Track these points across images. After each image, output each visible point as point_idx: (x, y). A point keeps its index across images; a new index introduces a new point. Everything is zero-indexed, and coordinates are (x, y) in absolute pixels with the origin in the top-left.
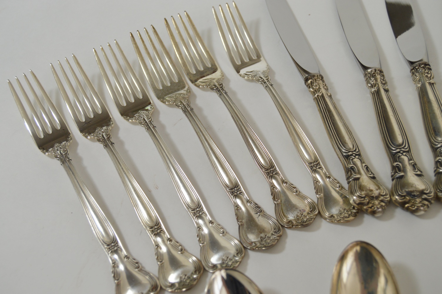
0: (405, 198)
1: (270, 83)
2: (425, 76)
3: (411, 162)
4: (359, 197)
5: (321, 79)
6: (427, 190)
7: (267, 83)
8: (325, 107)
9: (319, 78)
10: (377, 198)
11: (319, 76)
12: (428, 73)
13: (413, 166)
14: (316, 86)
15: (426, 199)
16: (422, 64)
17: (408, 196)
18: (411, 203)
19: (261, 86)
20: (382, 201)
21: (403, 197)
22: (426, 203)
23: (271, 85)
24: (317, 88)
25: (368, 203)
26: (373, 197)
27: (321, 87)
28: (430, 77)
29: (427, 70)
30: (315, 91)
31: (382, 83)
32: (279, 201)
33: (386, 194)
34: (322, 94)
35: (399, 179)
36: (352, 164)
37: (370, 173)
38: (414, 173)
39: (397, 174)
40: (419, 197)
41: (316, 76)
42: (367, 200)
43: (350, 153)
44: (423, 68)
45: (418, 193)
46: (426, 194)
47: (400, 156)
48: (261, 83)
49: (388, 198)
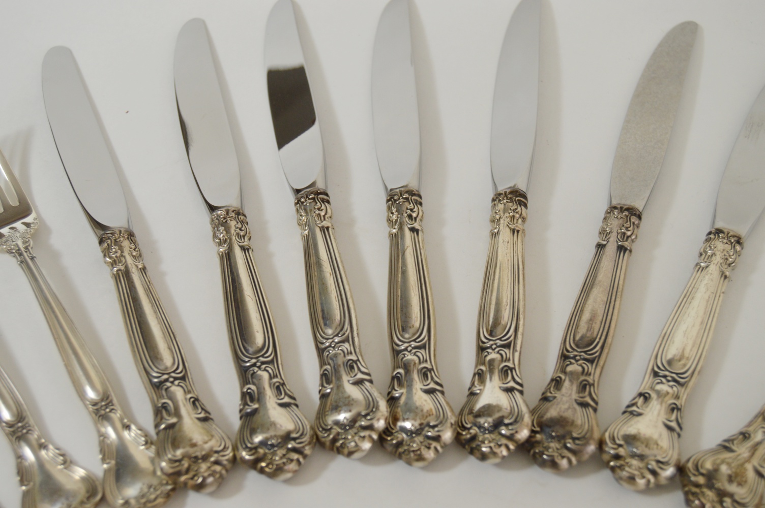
0: (256, 452)
1: (30, 254)
2: (315, 214)
3: (275, 380)
4: (172, 461)
5: (128, 238)
6: (297, 431)
7: (25, 254)
8: (129, 292)
9: (123, 237)
10: (205, 458)
11: (122, 232)
12: (319, 209)
13: (278, 388)
14: (116, 252)
15: (294, 450)
16: (312, 193)
17: (261, 448)
18: (268, 461)
19: (14, 260)
20: (217, 463)
21: (253, 451)
22: (295, 456)
23: (32, 258)
24: (118, 255)
25: (188, 471)
26: (196, 458)
27: (126, 254)
28: (324, 216)
29: (318, 203)
30: (114, 263)
31: (238, 234)
32: (32, 484)
33: (225, 447)
34: (127, 267)
35: (249, 418)
36: (165, 397)
37: (200, 410)
38: (276, 402)
39: (247, 407)
40: (282, 447)
41: (118, 232)
42: (186, 464)
43: (165, 377)
44: (312, 201)
45: (279, 440)
46: (294, 439)
47: (254, 373)
48: (14, 256)
49: (229, 454)
